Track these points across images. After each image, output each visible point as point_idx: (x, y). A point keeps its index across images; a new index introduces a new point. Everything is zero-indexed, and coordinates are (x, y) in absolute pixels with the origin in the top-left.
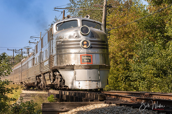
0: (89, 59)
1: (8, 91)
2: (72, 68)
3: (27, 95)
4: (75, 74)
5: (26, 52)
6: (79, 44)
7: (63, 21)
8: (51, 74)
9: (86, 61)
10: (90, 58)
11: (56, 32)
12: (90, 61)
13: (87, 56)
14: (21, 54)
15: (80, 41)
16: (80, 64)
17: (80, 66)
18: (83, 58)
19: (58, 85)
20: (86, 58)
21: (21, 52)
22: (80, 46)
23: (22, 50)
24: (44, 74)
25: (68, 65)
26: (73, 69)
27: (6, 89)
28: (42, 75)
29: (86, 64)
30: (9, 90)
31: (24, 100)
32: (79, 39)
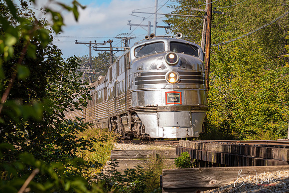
0: (176, 98)
1: (84, 146)
2: (154, 109)
3: (127, 154)
4: (158, 118)
5: (120, 49)
6: (164, 78)
7: (144, 44)
8: (129, 117)
9: (173, 100)
10: (178, 96)
11: (135, 60)
12: (178, 101)
13: (174, 94)
14: (109, 52)
15: (165, 73)
16: (164, 104)
17: (165, 107)
18: (169, 96)
19: (138, 133)
20: (173, 96)
21: (109, 49)
22: (166, 80)
23: (111, 42)
24: (121, 116)
25: (149, 106)
26: (156, 111)
27: (78, 141)
28: (118, 117)
29: (173, 105)
30: (85, 143)
31: (119, 165)
32: (164, 70)
